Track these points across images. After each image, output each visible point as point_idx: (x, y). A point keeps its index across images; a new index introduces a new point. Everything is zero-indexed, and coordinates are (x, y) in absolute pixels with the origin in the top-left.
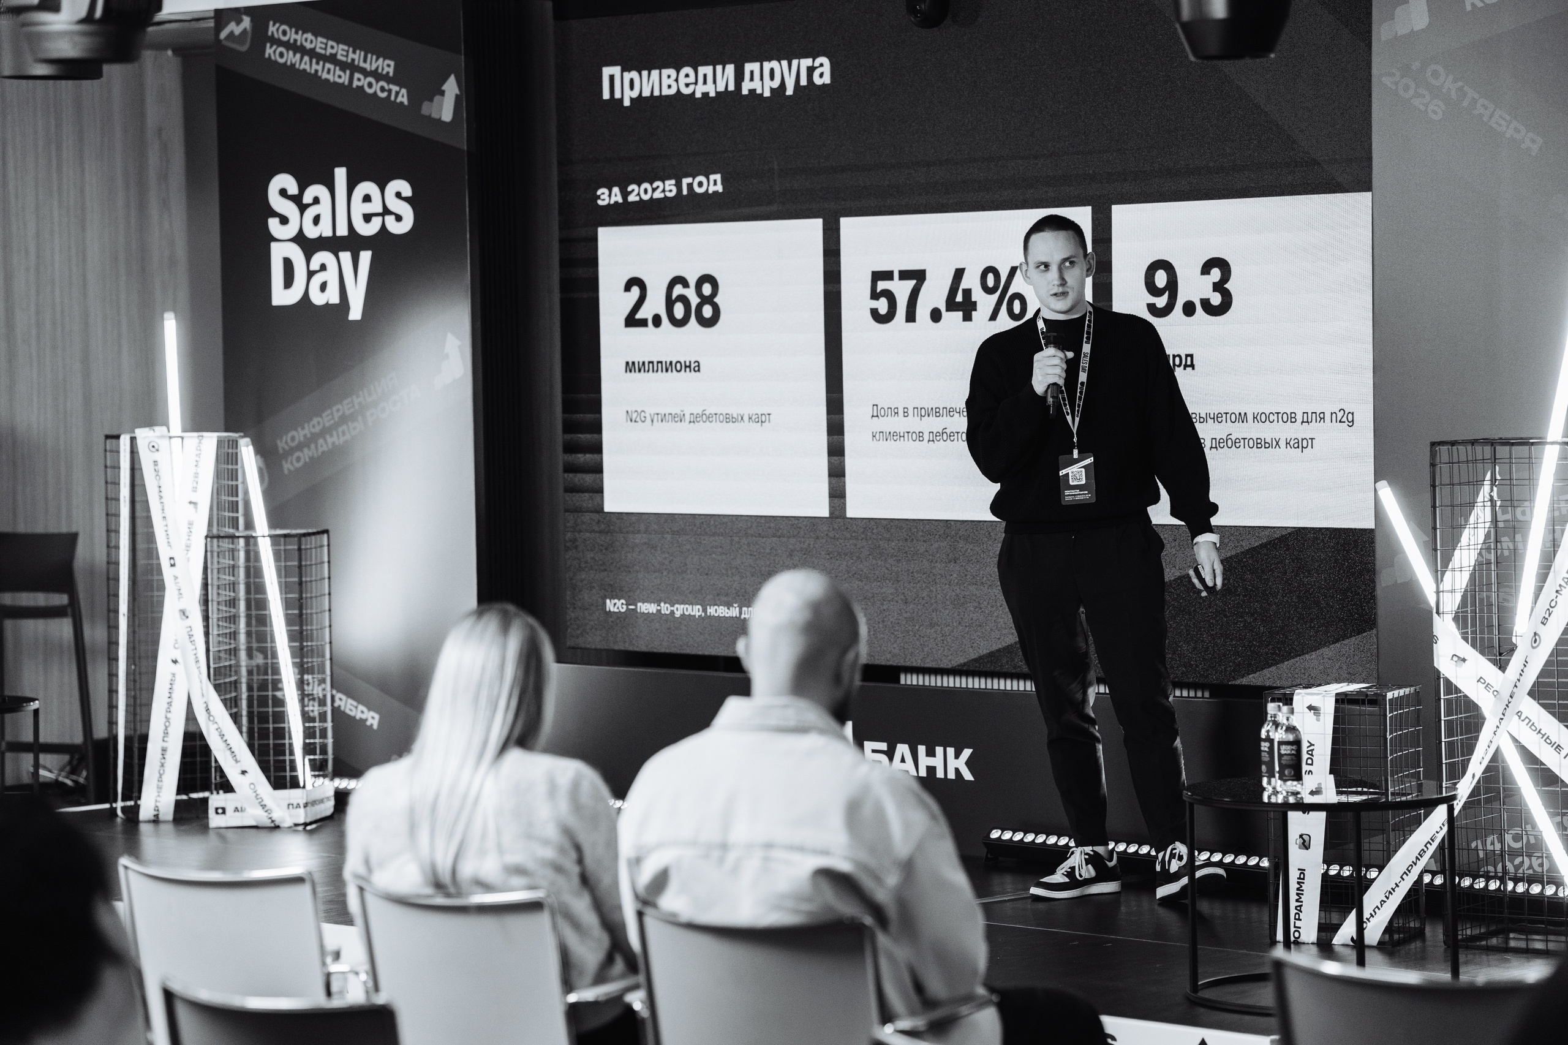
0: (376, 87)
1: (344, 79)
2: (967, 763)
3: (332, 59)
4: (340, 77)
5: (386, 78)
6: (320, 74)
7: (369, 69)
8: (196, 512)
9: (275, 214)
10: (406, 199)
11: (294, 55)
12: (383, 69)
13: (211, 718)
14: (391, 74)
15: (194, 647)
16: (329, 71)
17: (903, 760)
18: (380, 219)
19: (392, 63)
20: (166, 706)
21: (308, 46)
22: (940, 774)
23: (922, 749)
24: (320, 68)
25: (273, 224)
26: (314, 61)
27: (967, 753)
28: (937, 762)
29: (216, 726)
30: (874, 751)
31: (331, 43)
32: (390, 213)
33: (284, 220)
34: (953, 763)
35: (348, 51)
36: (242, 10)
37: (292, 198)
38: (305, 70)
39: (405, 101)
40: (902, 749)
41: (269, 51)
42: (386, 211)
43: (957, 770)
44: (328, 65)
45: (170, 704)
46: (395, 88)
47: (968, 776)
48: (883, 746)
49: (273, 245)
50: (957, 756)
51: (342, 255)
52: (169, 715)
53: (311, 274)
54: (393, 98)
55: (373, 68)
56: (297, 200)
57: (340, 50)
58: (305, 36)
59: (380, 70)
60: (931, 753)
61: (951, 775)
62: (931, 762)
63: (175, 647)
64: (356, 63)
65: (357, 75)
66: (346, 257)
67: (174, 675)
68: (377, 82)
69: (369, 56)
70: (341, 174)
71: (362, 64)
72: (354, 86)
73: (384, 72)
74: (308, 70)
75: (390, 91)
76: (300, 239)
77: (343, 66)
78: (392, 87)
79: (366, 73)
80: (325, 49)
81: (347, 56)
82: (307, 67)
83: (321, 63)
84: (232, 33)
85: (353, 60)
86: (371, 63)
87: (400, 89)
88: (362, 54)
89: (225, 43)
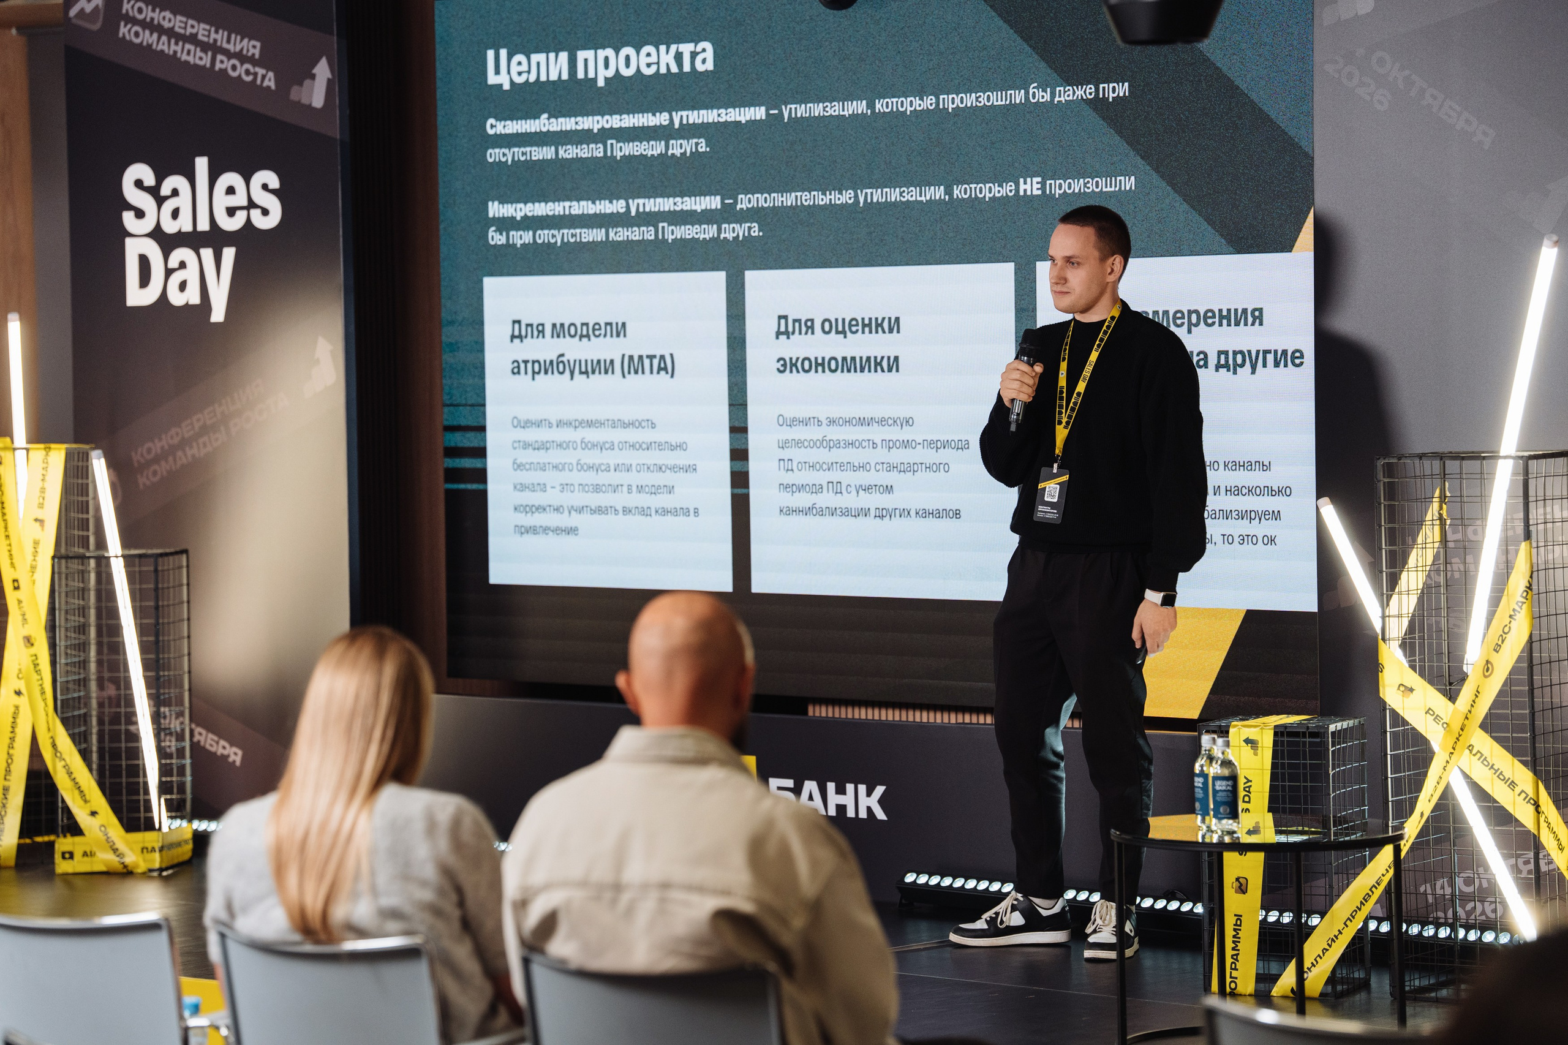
0: (241, 70)
1: (206, 61)
2: (880, 802)
3: (193, 39)
4: (201, 58)
5: (251, 60)
6: (179, 55)
7: (232, 51)
8: (43, 530)
9: (130, 207)
10: (273, 192)
11: (151, 34)
12: (248, 51)
13: (58, 755)
14: (257, 56)
15: (39, 677)
16: (189, 53)
17: (811, 798)
18: (245, 212)
19: (258, 44)
20: (8, 741)
21: (166, 25)
22: (851, 813)
23: (831, 786)
24: (179, 48)
25: (128, 217)
26: (173, 41)
27: (880, 790)
28: (848, 800)
29: (63, 763)
30: (780, 788)
31: (190, 22)
32: (256, 206)
33: (140, 214)
34: (864, 801)
35: (209, 31)
37: (148, 190)
38: (162, 51)
39: (272, 85)
40: (810, 786)
41: (123, 30)
42: (251, 205)
43: (869, 809)
44: (188, 46)
45: (12, 739)
46: (261, 71)
47: (880, 815)
48: (790, 783)
50: (869, 794)
51: (203, 252)
52: (11, 751)
53: (169, 272)
54: (259, 82)
55: (238, 48)
56: (154, 191)
57: (202, 30)
58: (163, 14)
59: (245, 52)
60: (841, 791)
61: (863, 814)
62: (841, 799)
63: (18, 677)
64: (219, 44)
65: (219, 57)
66: (207, 254)
67: (17, 707)
68: (242, 65)
69: (233, 36)
70: (202, 164)
71: (225, 45)
72: (217, 68)
73: (250, 54)
74: (166, 51)
75: (255, 74)
76: (157, 234)
77: (205, 47)
78: (258, 69)
79: (229, 55)
80: (185, 28)
81: (209, 36)
82: (165, 48)
83: (181, 43)
84: (82, 10)
85: (215, 41)
86: (235, 44)
87: (267, 72)
88: (226, 33)
89: (74, 21)
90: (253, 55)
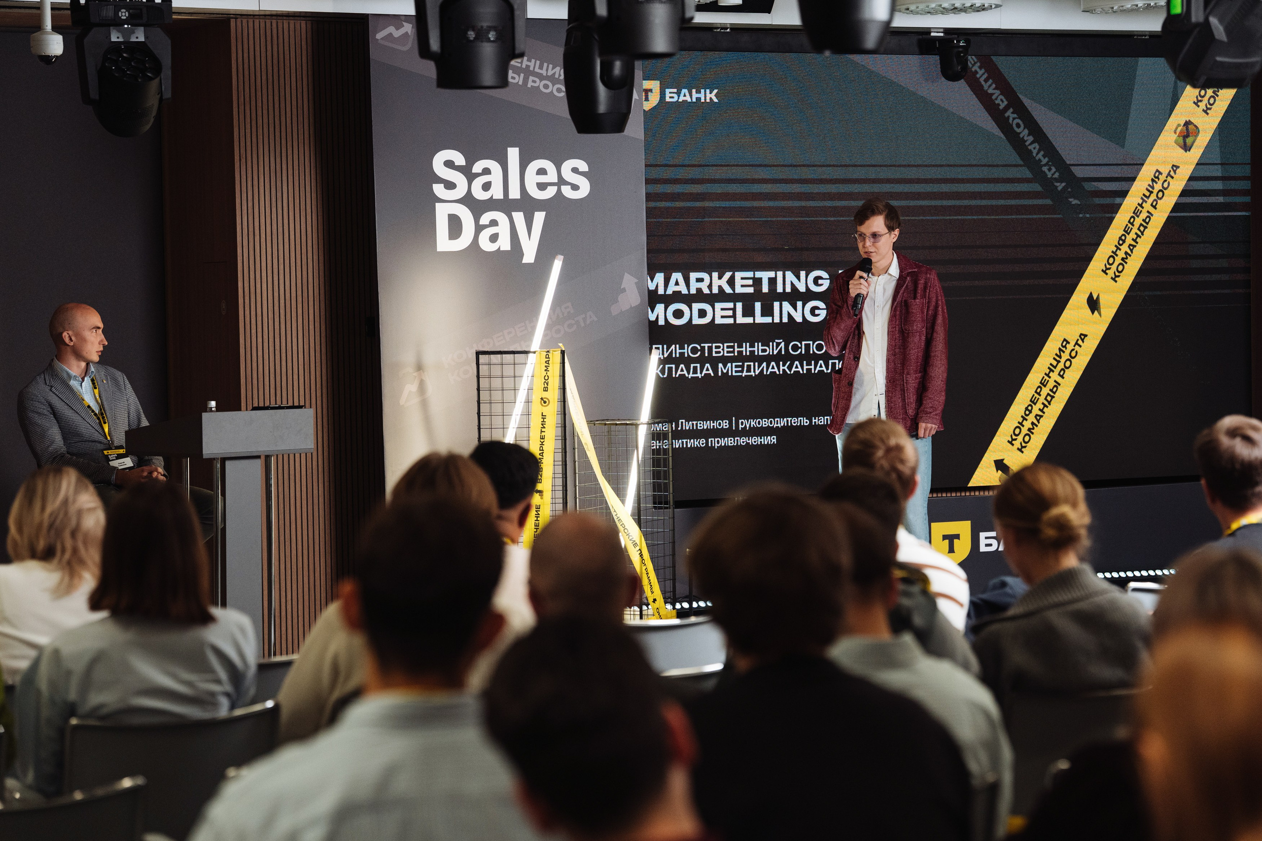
0: (553, 89)
1: (519, 80)
4: (513, 78)
7: (545, 75)
9: (440, 180)
10: (583, 174)
12: (560, 76)
18: (555, 188)
19: (563, 70)
25: (438, 190)
30: (986, 538)
32: (567, 183)
33: (450, 185)
35: (522, 60)
36: (403, 18)
37: (459, 169)
42: (561, 181)
48: (993, 534)
49: (438, 205)
51: (514, 214)
53: (479, 229)
55: (550, 73)
56: (466, 171)
59: (556, 76)
64: (531, 69)
65: (531, 78)
66: (519, 217)
68: (553, 85)
69: (545, 65)
70: (513, 154)
71: (537, 70)
72: (529, 86)
76: (468, 200)
77: (517, 70)
79: (541, 77)
81: (521, 63)
84: (390, 35)
85: (528, 67)
86: (547, 70)
88: (538, 62)
89: (382, 42)
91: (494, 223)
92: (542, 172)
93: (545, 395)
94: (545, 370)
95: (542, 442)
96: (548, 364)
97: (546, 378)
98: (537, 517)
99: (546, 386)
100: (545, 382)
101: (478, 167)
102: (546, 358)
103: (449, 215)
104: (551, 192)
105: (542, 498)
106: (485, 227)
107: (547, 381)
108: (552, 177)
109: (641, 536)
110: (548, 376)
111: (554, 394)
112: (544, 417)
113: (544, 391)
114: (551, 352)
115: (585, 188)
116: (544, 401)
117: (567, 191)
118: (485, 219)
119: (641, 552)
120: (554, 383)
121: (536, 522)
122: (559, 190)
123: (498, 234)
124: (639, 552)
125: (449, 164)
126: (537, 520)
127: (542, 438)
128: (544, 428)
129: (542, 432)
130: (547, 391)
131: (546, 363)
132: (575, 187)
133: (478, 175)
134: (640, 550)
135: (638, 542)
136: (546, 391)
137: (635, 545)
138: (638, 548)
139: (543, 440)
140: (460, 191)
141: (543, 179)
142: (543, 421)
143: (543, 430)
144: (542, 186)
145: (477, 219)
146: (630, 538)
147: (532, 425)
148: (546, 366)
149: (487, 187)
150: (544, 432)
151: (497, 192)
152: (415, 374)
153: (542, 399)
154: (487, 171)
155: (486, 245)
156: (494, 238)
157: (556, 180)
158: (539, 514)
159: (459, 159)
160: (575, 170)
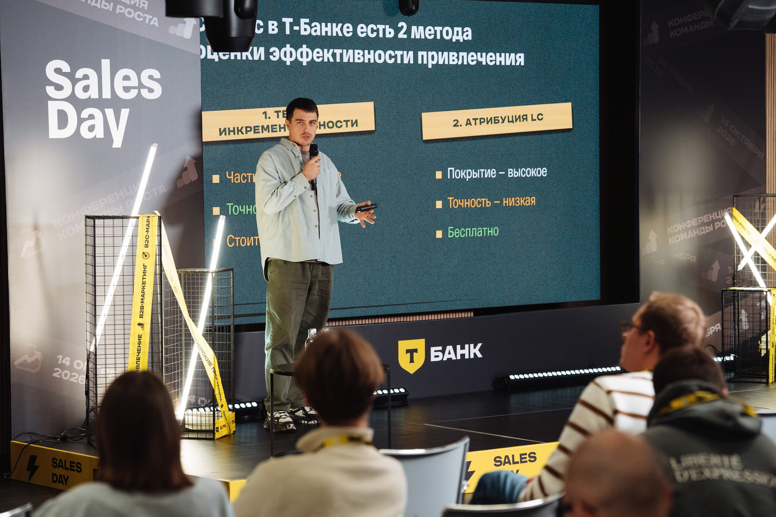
0: (134, 15)
1: (110, 7)
2: (480, 350)
4: (105, 6)
5: (142, 10)
6: (89, 2)
7: (129, 4)
9: (51, 83)
10: (156, 80)
12: (139, 5)
14: (146, 8)
16: (96, 2)
17: (449, 353)
18: (136, 91)
19: (146, 2)
22: (467, 357)
23: (458, 347)
25: (50, 90)
27: (479, 345)
28: (466, 352)
30: (435, 351)
32: (145, 87)
33: (59, 88)
34: (473, 351)
37: (65, 75)
39: (157, 24)
40: (450, 348)
42: (141, 86)
43: (475, 354)
46: (148, 17)
47: (479, 355)
48: (440, 348)
49: (50, 103)
50: (475, 348)
51: (106, 110)
53: (81, 121)
54: (147, 22)
55: (132, 3)
56: (71, 76)
59: (137, 5)
60: (463, 348)
61: (472, 356)
62: (463, 352)
65: (118, 6)
66: (110, 112)
68: (135, 12)
70: (106, 64)
71: (123, 1)
72: (117, 12)
73: (141, 7)
75: (145, 18)
76: (72, 99)
78: (145, 15)
79: (126, 6)
86: (130, 1)
87: (153, 18)
90: (143, 7)
91: (91, 117)
92: (126, 78)
93: (146, 250)
94: (147, 231)
95: (144, 287)
96: (149, 226)
97: (147, 237)
98: (139, 344)
99: (147, 243)
100: (146, 240)
101: (79, 74)
102: (147, 222)
103: (59, 111)
104: (133, 94)
105: (143, 330)
106: (85, 120)
107: (147, 240)
108: (134, 82)
109: (214, 358)
110: (148, 236)
111: (153, 250)
112: (145, 267)
113: (145, 247)
114: (151, 217)
115: (158, 91)
116: (145, 255)
117: (145, 93)
118: (85, 114)
119: (215, 370)
120: (154, 241)
121: (139, 348)
122: (139, 92)
123: (94, 125)
124: (213, 369)
125: (58, 71)
126: (139, 346)
127: (144, 283)
128: (145, 275)
129: (143, 278)
130: (148, 247)
131: (147, 225)
132: (151, 90)
133: (80, 80)
134: (214, 368)
135: (213, 363)
136: (146, 247)
137: (210, 364)
138: (212, 366)
139: (145, 285)
140: (66, 92)
141: (127, 84)
142: (145, 271)
143: (144, 277)
144: (127, 89)
145: (79, 114)
146: (206, 359)
147: (136, 273)
148: (147, 228)
149: (86, 89)
150: (145, 278)
151: (93, 93)
152: (33, 233)
153: (143, 253)
154: (86, 77)
155: (85, 134)
156: (91, 128)
157: (137, 85)
158: (140, 342)
159: (66, 67)
160: (151, 77)
